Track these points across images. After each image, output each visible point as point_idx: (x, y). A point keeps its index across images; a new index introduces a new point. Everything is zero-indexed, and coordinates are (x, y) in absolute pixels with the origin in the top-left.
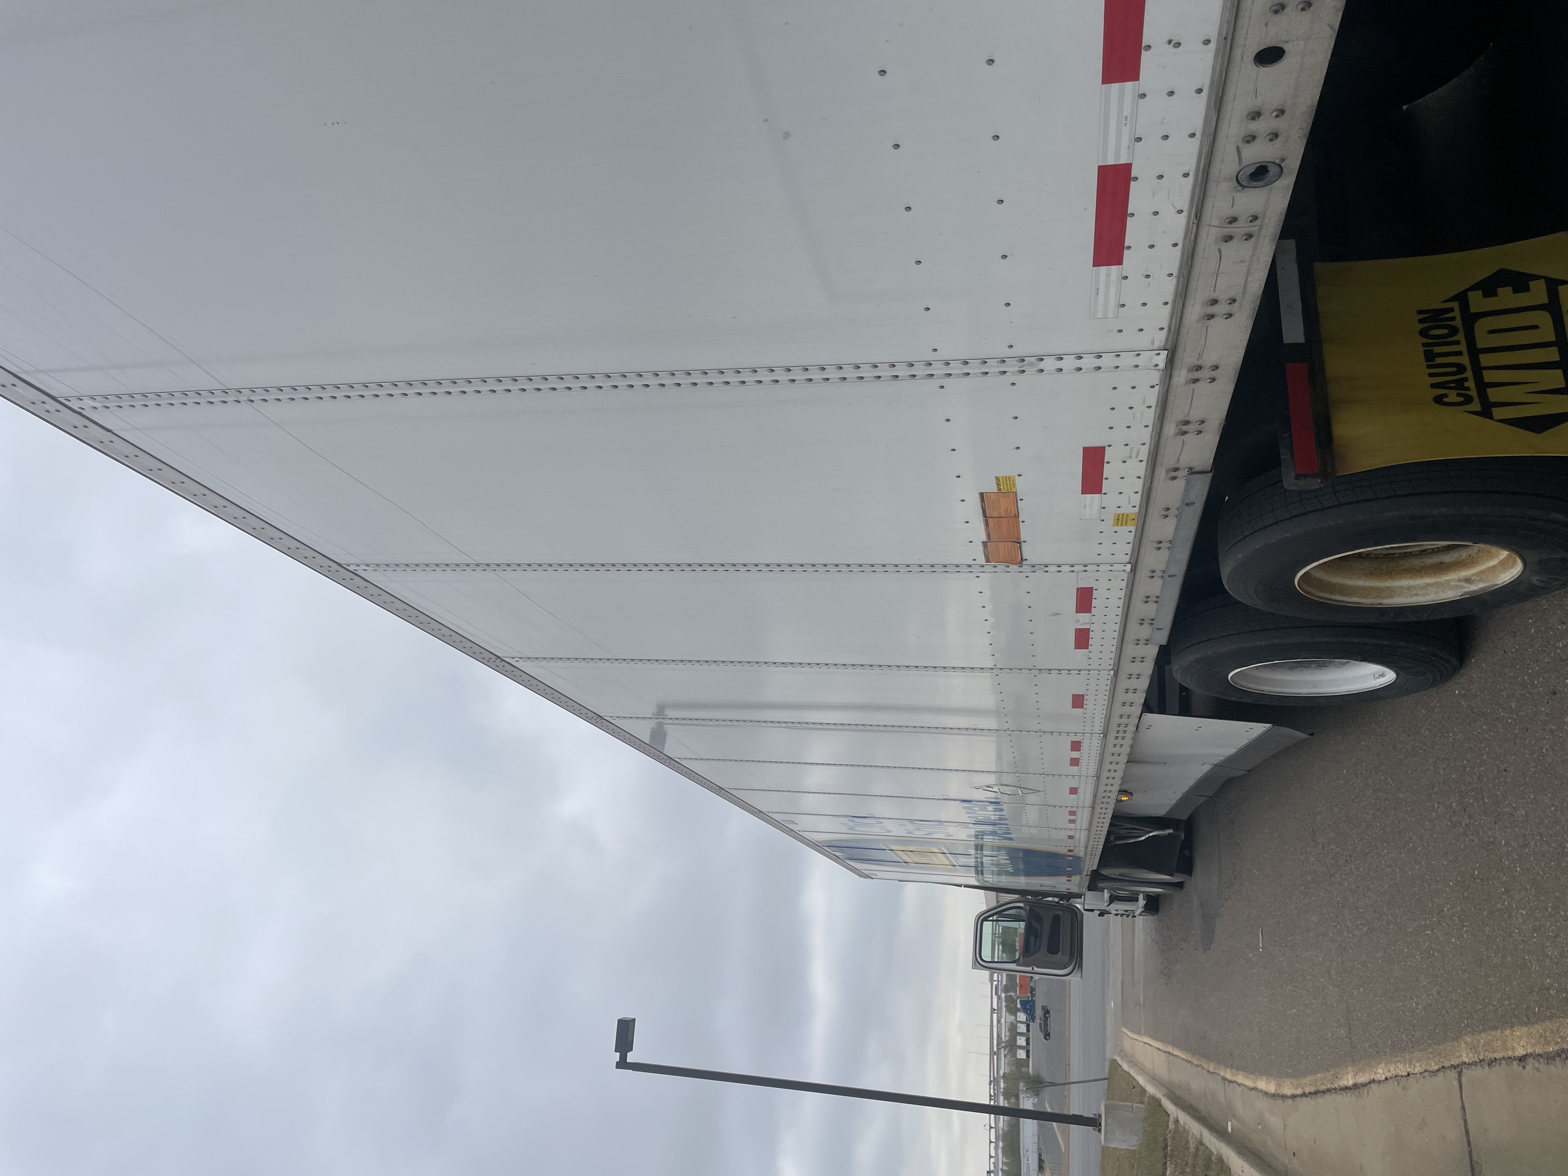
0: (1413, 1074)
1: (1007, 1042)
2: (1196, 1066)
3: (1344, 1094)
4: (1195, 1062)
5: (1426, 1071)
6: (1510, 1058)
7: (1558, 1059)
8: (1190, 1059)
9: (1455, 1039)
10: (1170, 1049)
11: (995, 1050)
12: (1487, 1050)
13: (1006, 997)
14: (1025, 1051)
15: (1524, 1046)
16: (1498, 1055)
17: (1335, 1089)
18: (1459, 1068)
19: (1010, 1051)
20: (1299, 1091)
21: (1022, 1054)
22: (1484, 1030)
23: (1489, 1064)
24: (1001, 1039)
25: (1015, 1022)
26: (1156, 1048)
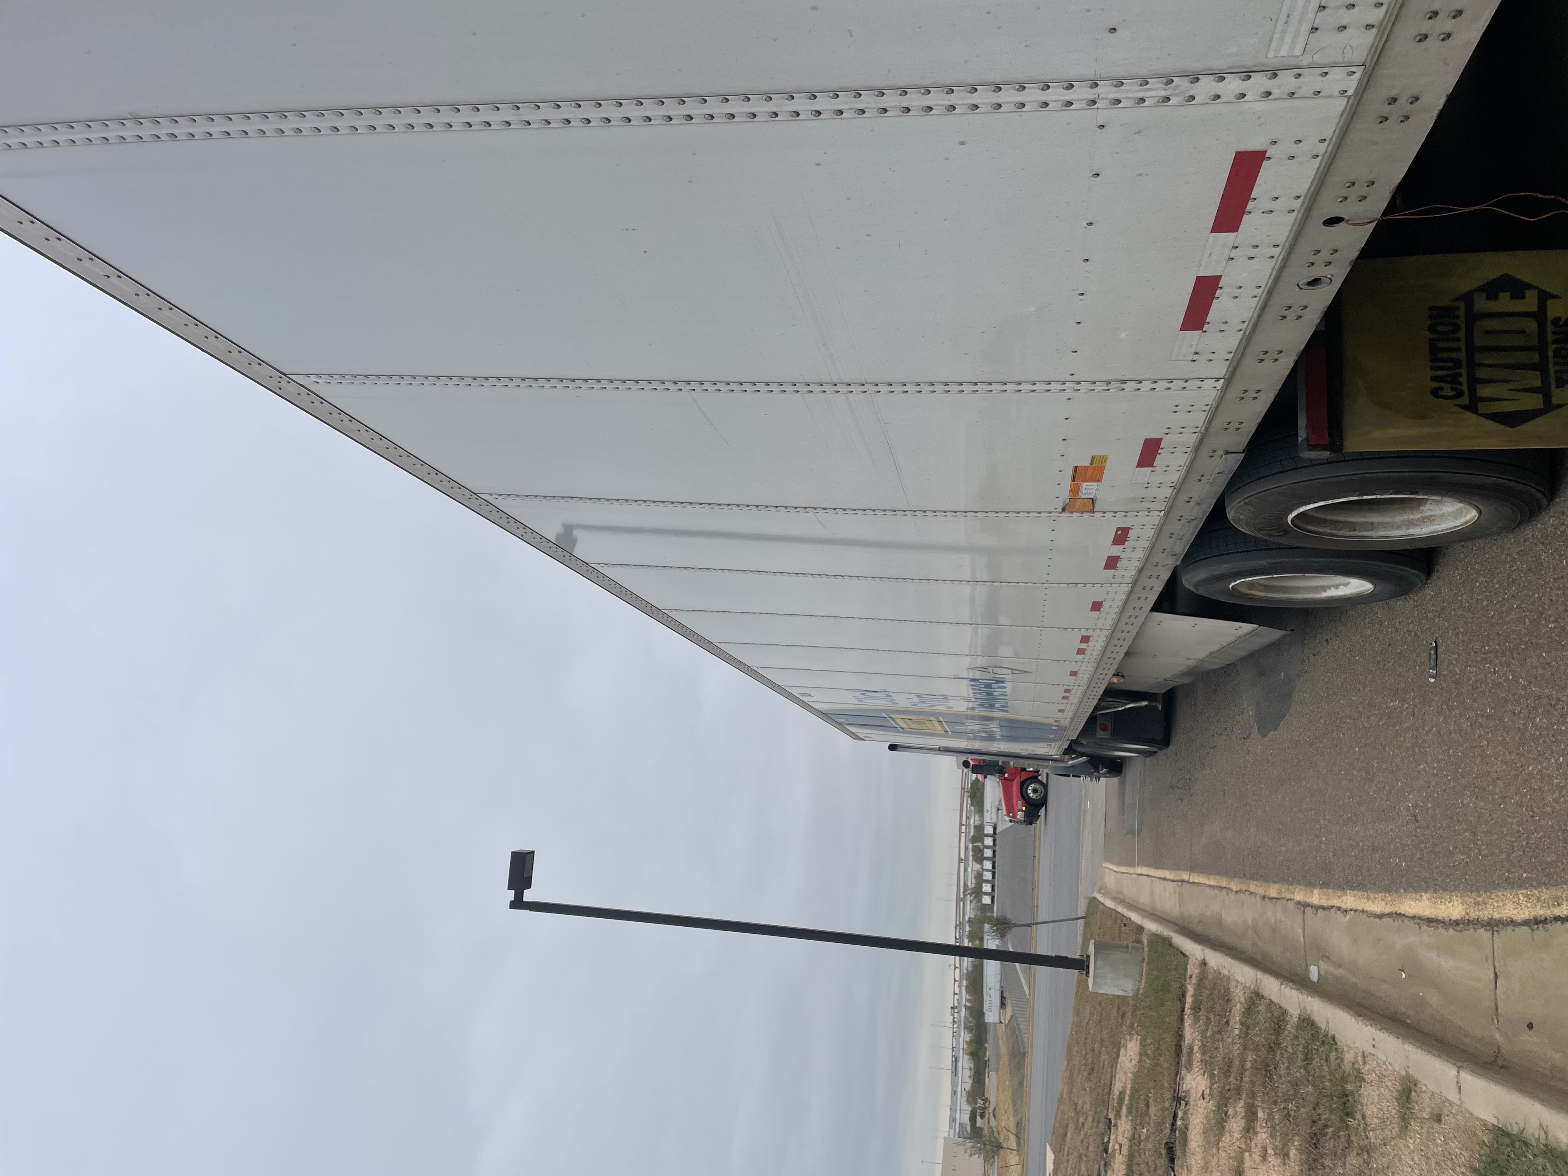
1: (973, 889)
2: (1238, 892)
10: (1185, 876)
11: (962, 896)
13: (973, 847)
14: (990, 897)
19: (975, 897)
21: (987, 900)
24: (968, 886)
25: (981, 870)
26: (1158, 878)
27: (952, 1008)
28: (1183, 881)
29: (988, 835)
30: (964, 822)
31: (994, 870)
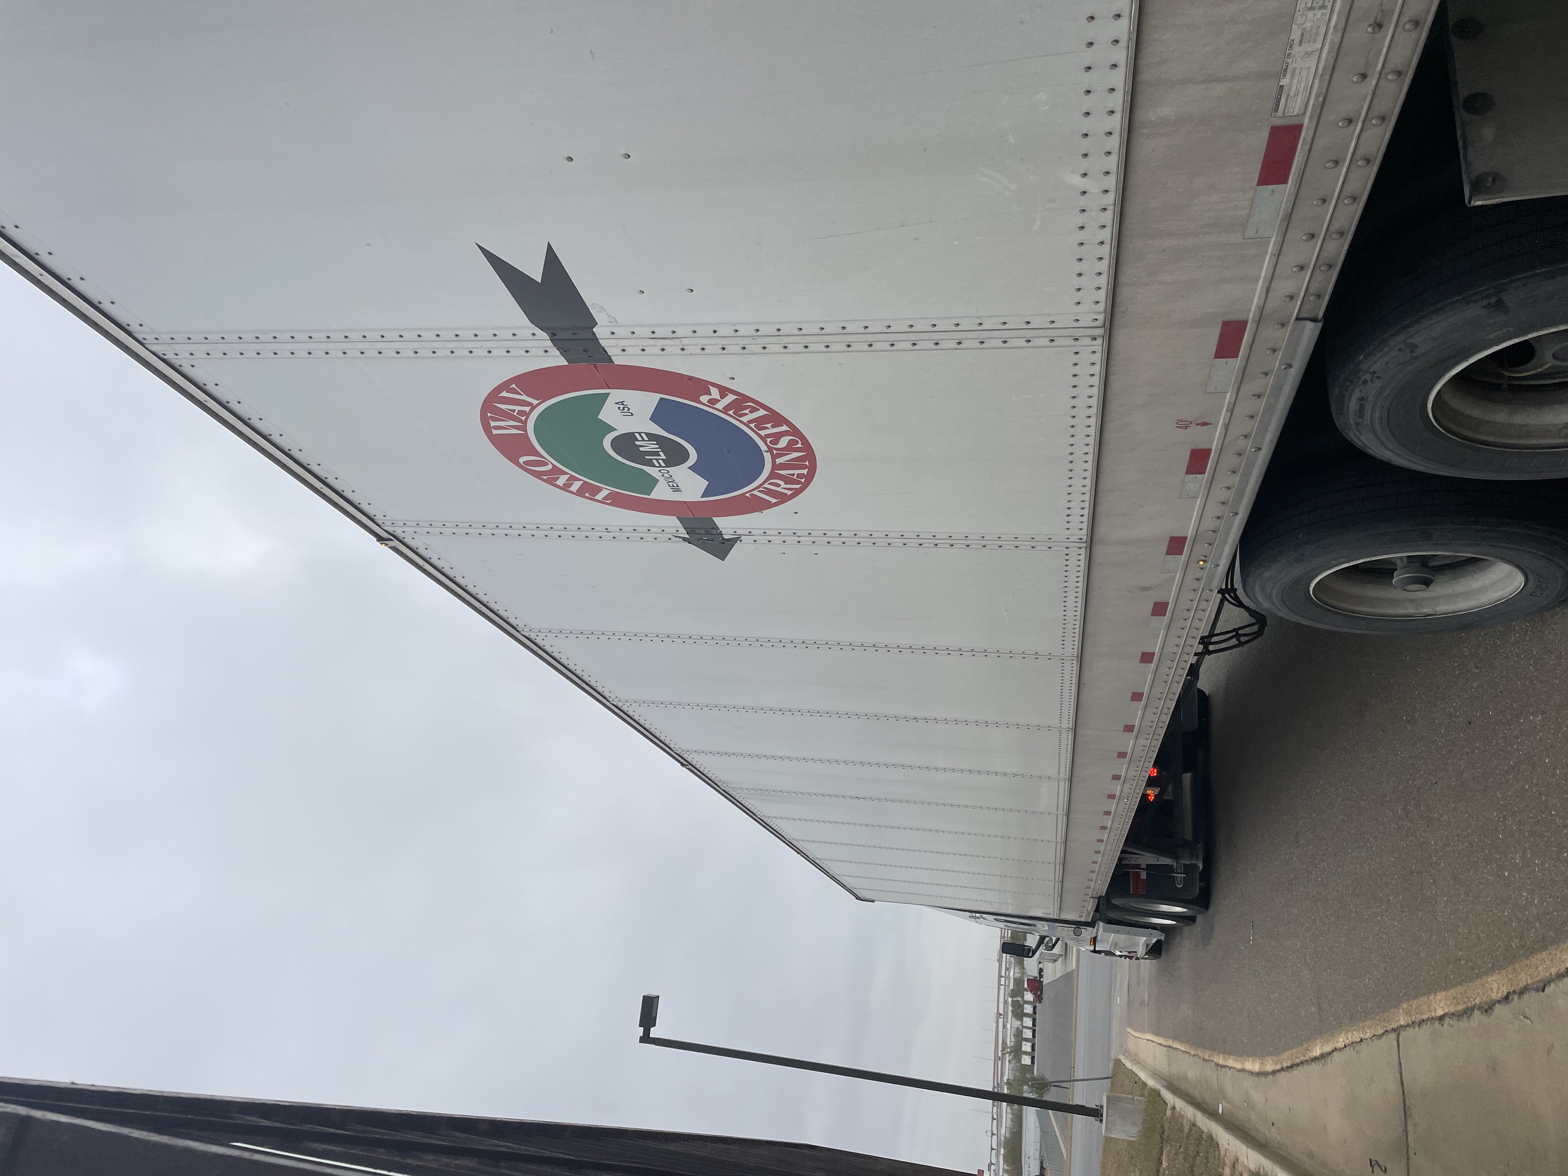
0: (1365, 1039)
1: (1012, 1047)
2: (1193, 1055)
3: (1313, 1064)
4: (1192, 1053)
5: (1374, 1036)
6: (1433, 1018)
7: (1465, 1015)
8: (1188, 1050)
9: (1396, 1007)
10: (1170, 1043)
11: (1000, 1055)
12: (1417, 1013)
13: (1012, 1001)
14: (1030, 1057)
15: (1442, 1008)
16: (1425, 1017)
17: (1307, 1061)
18: (1397, 1030)
19: (1014, 1057)
20: (1278, 1067)
21: (1026, 1060)
22: (1416, 997)
23: (1419, 1025)
24: (1006, 1044)
25: (1021, 1027)
26: (1158, 1044)
28: (1170, 1047)
31: (1034, 1028)
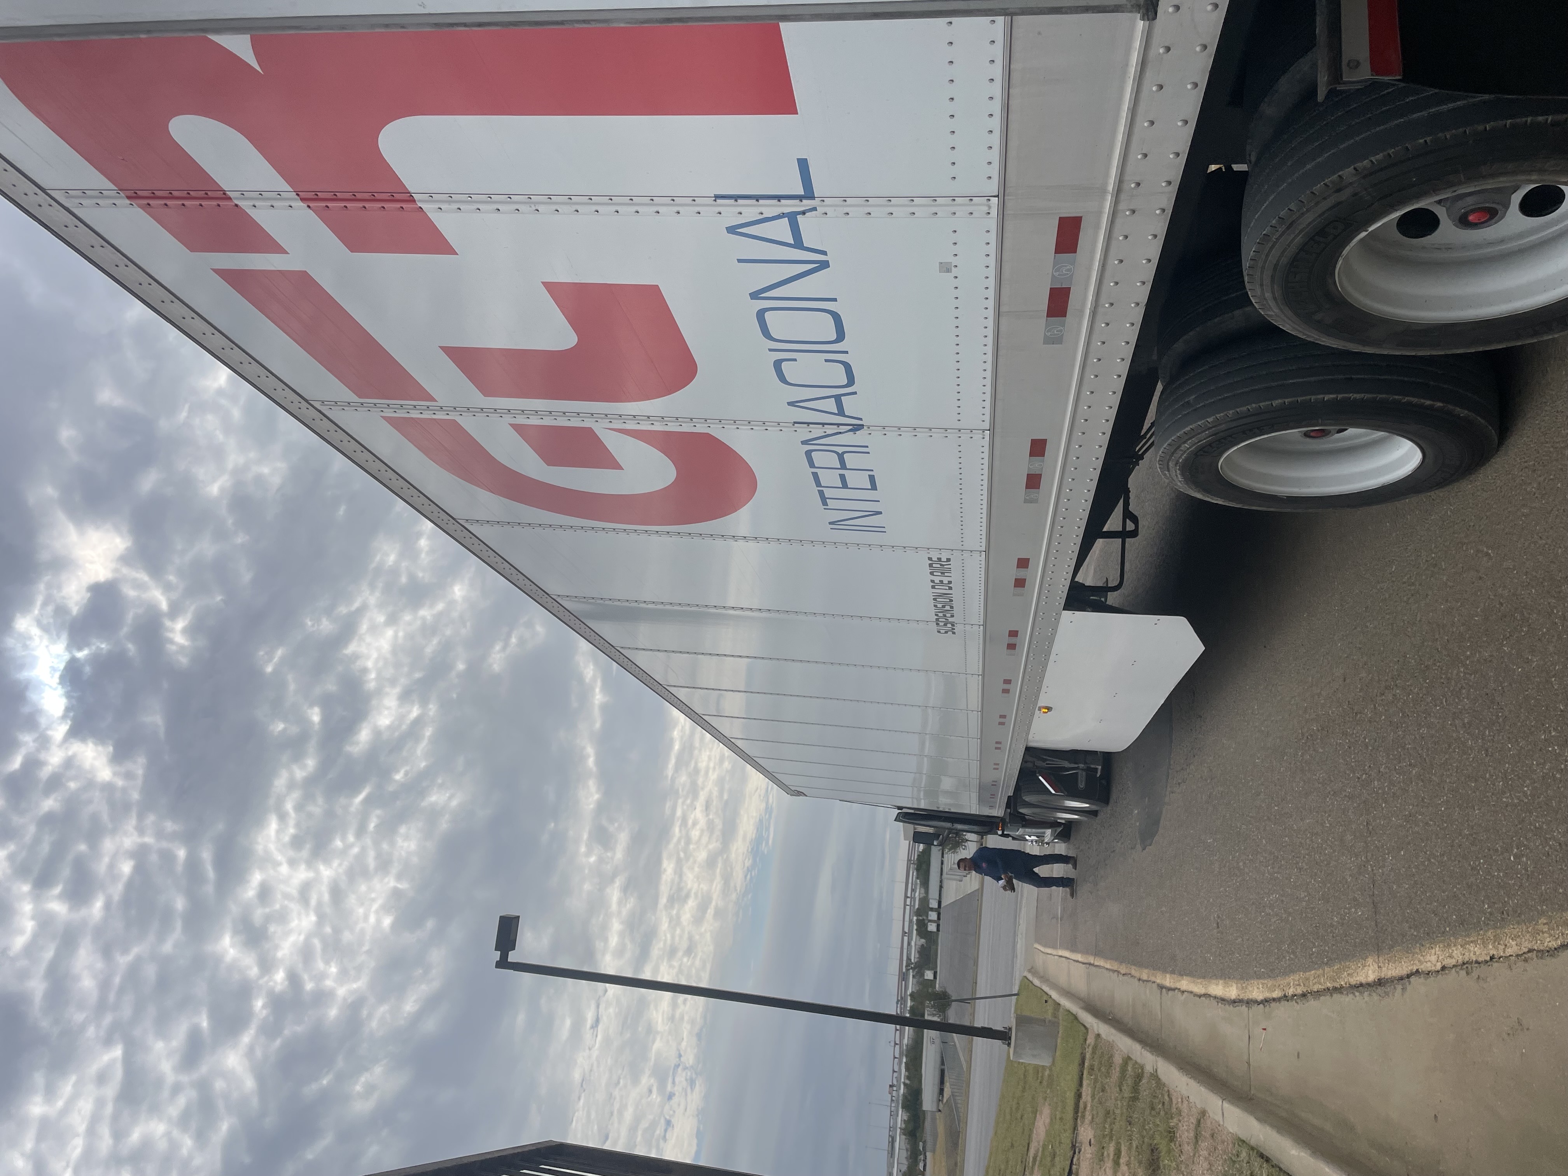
1: (916, 963)
2: (1123, 974)
3: (1357, 994)
8: (1115, 968)
10: (1091, 959)
14: (933, 972)
17: (1338, 990)
19: (918, 972)
21: (929, 975)
26: (1074, 961)
27: (891, 1086)
28: (1090, 964)
29: (932, 909)
30: (909, 895)
